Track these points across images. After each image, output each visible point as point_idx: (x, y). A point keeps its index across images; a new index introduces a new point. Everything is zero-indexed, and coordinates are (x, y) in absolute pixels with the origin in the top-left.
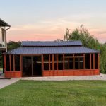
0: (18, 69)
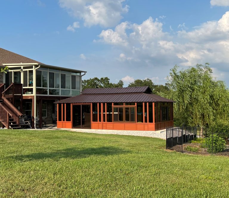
0: (68, 119)
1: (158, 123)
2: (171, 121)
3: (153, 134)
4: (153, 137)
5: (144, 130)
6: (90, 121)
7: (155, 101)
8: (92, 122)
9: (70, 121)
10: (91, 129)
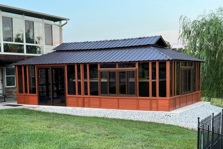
1: (176, 96)
2: (196, 92)
3: (167, 116)
4: (165, 123)
5: (151, 109)
6: (64, 94)
7: (171, 59)
8: (67, 95)
9: (36, 93)
10: (66, 106)
